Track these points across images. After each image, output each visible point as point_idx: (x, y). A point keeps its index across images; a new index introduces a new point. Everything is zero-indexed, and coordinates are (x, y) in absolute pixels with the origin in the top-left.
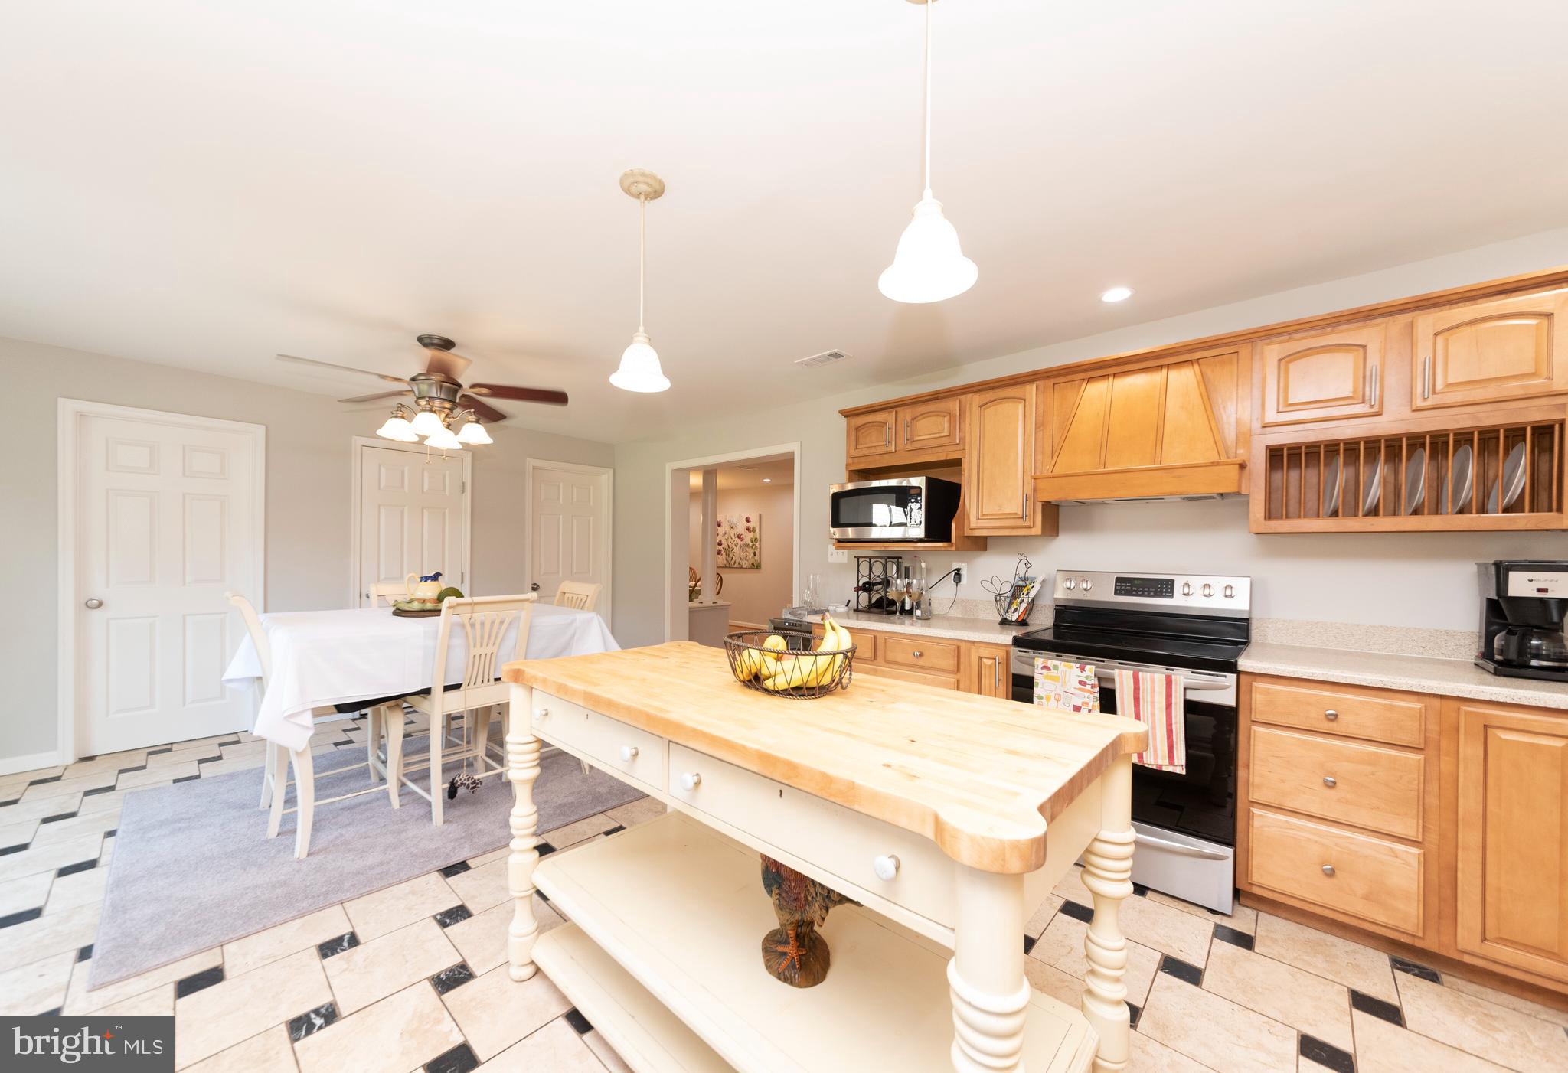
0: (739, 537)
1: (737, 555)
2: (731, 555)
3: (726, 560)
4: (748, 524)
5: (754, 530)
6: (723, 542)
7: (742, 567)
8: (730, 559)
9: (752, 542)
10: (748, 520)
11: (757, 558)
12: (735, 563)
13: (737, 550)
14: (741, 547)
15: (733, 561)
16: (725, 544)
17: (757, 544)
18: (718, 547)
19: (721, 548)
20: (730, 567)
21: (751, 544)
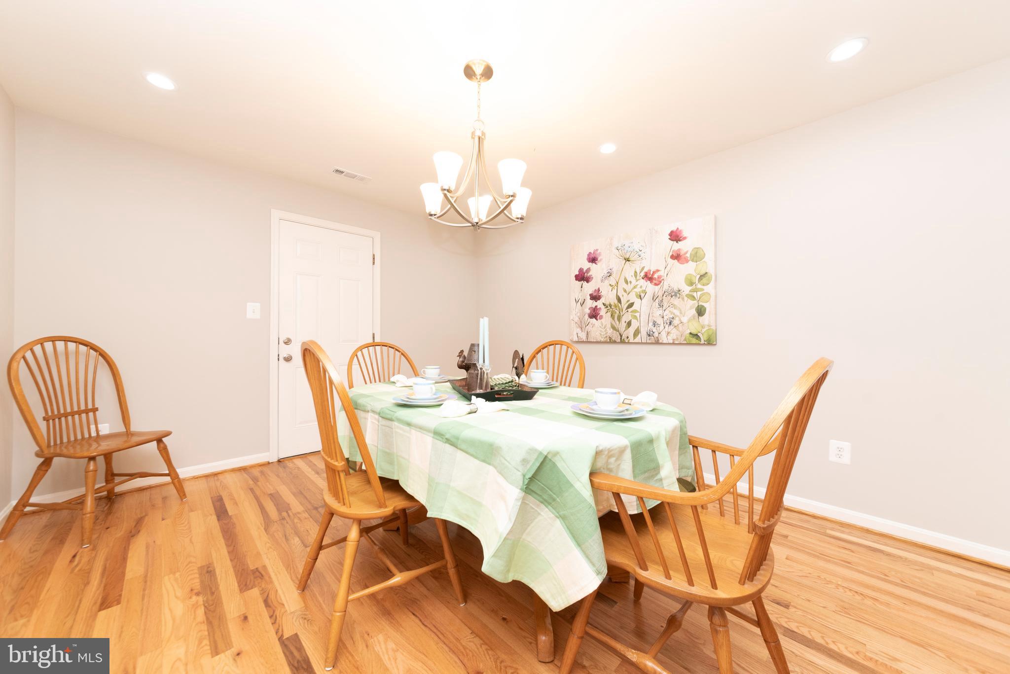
0: (648, 277)
1: (644, 318)
2: (626, 318)
3: (613, 328)
4: (676, 246)
5: (697, 256)
6: (603, 293)
7: (657, 342)
8: (622, 326)
9: (691, 283)
10: (675, 237)
11: (705, 319)
12: (637, 333)
13: (643, 307)
14: (654, 299)
15: (632, 330)
16: (609, 296)
17: (709, 289)
18: (591, 303)
19: (599, 304)
20: (622, 342)
21: (687, 289)
